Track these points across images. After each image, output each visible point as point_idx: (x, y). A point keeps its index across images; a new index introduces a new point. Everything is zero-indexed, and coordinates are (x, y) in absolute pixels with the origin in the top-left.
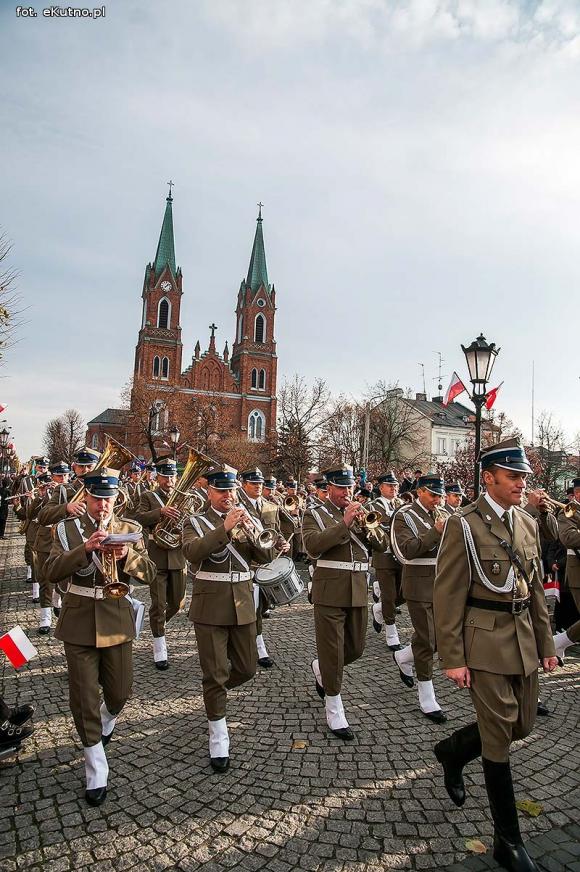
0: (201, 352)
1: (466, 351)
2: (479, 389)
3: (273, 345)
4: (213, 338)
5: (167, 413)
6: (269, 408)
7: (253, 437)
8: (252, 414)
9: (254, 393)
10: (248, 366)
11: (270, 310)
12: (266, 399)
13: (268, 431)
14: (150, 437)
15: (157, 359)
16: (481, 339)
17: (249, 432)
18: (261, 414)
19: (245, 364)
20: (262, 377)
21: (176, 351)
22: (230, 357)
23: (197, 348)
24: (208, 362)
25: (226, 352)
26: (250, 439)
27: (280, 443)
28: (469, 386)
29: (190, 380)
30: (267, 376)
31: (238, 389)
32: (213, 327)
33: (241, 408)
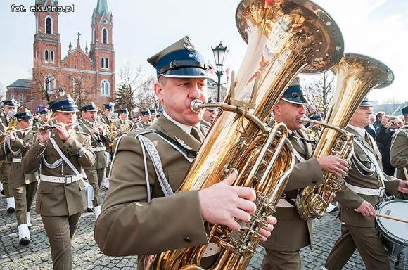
0: (73, 48)
1: (214, 50)
2: (219, 69)
3: (112, 45)
4: (78, 40)
5: (55, 81)
6: (111, 79)
7: (104, 93)
8: (102, 81)
9: (103, 71)
10: (99, 56)
11: (110, 26)
12: (110, 74)
13: (111, 91)
14: (47, 95)
15: (47, 52)
16: (220, 44)
17: (101, 91)
18: (107, 82)
19: (97, 55)
20: (107, 62)
21: (58, 46)
22: (89, 51)
23: (70, 46)
24: (76, 56)
25: (86, 49)
26: (102, 95)
27: (118, 97)
28: (215, 67)
29: (67, 63)
30: (108, 63)
31: (94, 68)
32: (79, 34)
33: (96, 79)
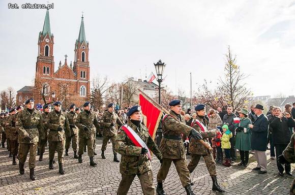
0: (62, 65)
1: (155, 65)
2: (160, 78)
3: (88, 62)
4: (66, 60)
5: (49, 87)
6: (87, 85)
7: (82, 95)
8: (81, 87)
9: (82, 80)
10: (79, 70)
11: (87, 50)
12: (86, 82)
13: (87, 93)
14: (43, 96)
15: (45, 68)
16: (160, 61)
17: (80, 93)
18: (84, 87)
20: (84, 74)
21: (52, 64)
22: (73, 67)
23: (60, 64)
24: (64, 70)
25: (71, 65)
26: (81, 96)
27: (92, 97)
28: (156, 76)
29: (57, 75)
30: (86, 74)
31: (76, 78)
32: (66, 56)
33: (77, 85)
